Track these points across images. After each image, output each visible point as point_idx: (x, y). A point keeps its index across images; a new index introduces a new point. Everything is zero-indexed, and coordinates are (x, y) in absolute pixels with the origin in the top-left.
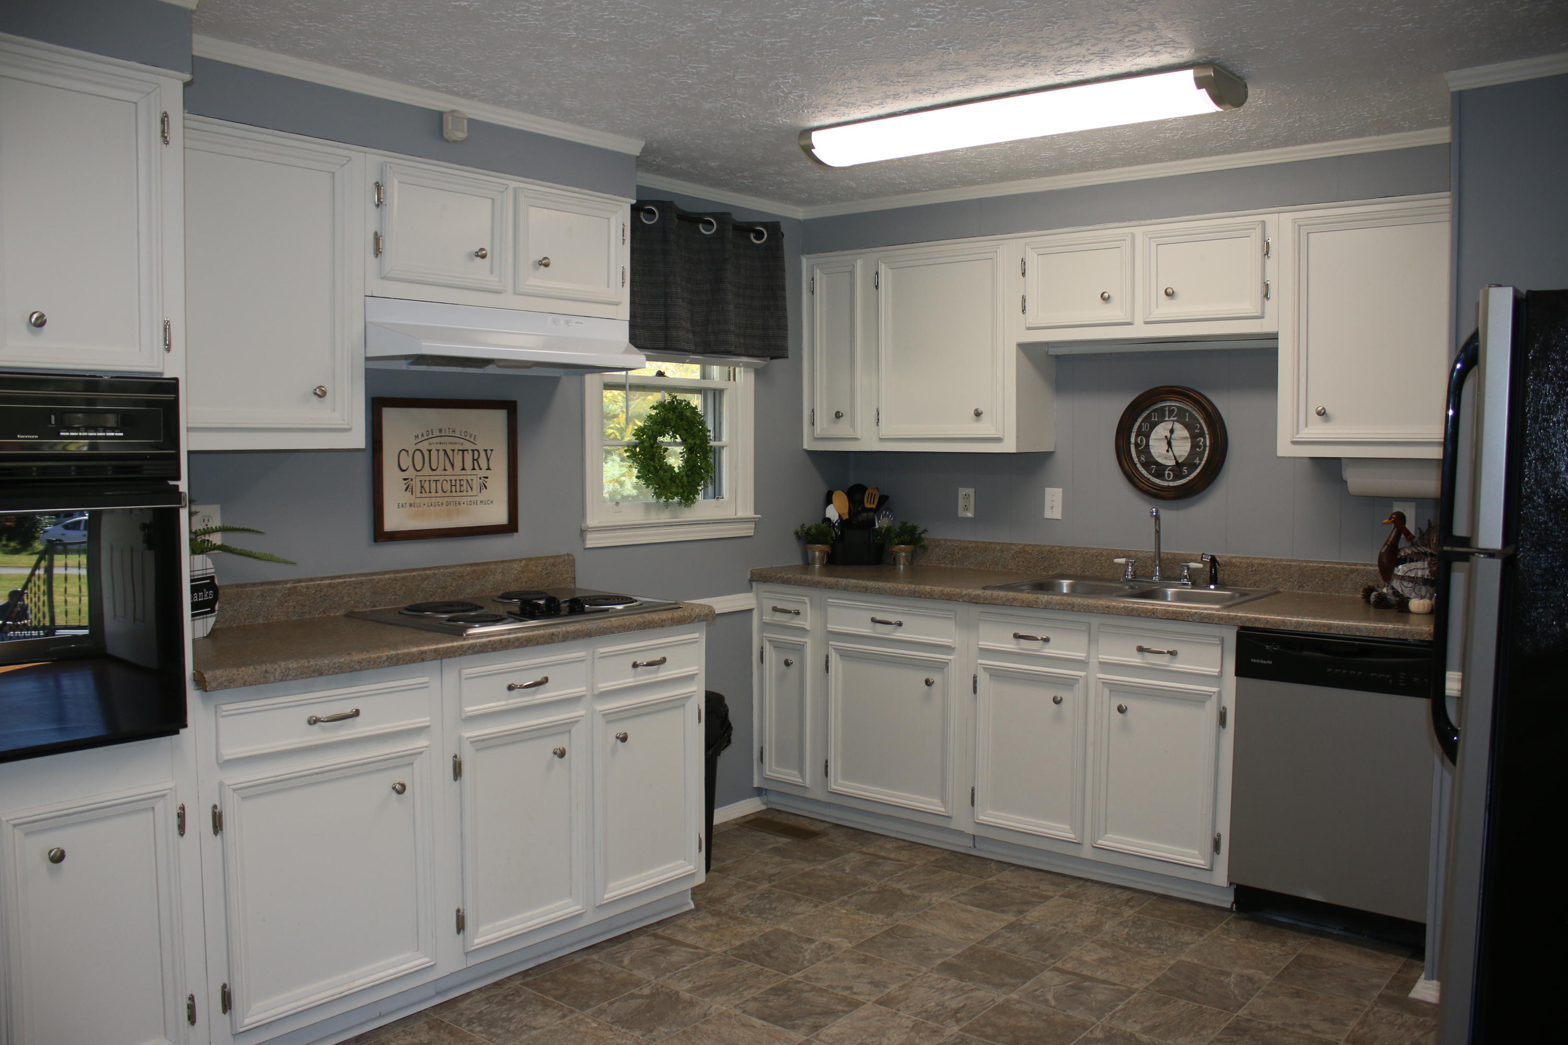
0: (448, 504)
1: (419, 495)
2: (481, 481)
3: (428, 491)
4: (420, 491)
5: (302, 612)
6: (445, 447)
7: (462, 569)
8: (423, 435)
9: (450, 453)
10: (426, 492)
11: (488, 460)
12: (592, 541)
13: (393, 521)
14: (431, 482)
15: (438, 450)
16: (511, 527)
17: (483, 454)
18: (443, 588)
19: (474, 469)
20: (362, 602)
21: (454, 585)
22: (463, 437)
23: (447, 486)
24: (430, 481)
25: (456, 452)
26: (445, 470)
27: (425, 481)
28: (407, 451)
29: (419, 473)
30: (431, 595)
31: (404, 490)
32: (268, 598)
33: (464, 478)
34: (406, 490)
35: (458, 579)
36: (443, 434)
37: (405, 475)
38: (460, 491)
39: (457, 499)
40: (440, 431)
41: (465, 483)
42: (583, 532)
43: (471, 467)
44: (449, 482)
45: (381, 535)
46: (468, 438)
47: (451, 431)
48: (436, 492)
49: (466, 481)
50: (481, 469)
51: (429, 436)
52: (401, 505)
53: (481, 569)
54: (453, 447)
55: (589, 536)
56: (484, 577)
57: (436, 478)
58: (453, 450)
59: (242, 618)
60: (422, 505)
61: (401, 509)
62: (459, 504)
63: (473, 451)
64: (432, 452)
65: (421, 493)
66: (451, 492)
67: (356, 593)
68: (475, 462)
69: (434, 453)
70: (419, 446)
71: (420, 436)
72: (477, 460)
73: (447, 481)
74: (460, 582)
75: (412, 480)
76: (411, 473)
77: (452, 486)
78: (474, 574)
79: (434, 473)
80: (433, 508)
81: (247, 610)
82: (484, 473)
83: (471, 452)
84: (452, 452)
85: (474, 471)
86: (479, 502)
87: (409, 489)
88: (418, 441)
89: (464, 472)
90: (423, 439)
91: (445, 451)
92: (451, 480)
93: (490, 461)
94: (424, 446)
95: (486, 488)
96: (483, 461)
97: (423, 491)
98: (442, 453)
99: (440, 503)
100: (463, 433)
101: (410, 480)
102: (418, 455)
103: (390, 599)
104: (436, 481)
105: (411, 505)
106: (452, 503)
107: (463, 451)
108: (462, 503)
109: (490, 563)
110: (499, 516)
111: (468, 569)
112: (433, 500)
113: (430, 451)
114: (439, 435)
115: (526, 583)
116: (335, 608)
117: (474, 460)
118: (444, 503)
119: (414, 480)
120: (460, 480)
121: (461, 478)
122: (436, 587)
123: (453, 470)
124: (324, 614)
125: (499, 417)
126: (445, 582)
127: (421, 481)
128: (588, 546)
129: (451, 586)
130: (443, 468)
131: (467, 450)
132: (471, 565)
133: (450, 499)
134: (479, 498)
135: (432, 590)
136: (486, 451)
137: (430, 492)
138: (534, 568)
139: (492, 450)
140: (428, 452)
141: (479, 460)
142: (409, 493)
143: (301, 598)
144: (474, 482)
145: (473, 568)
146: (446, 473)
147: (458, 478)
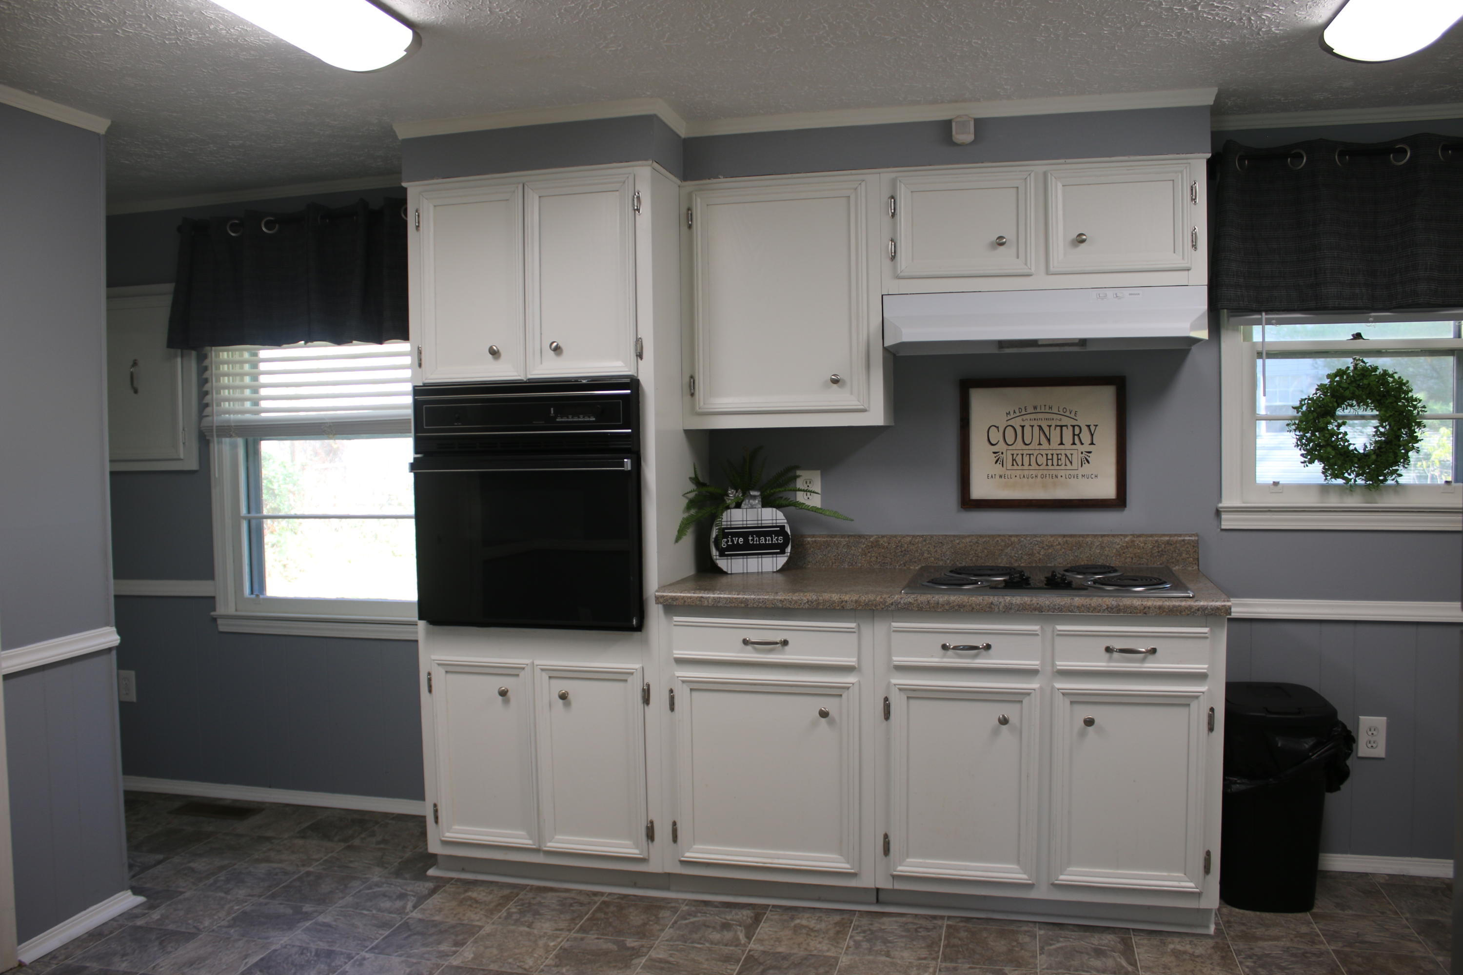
0: (1043, 476)
1: (1010, 467)
2: (1083, 455)
3: (1020, 463)
4: (1011, 464)
5: (884, 563)
6: (1040, 423)
7: (1052, 539)
8: (1014, 412)
9: (1046, 430)
10: (1018, 465)
11: (1092, 435)
12: (1229, 521)
13: (980, 489)
14: (1024, 456)
15: (1032, 426)
16: (1120, 502)
17: (1085, 430)
18: (1029, 555)
19: (1074, 444)
20: (942, 560)
21: (1042, 553)
22: (1062, 413)
23: (1042, 460)
24: (1022, 455)
25: (1053, 428)
26: (1040, 444)
27: (1017, 454)
28: (998, 427)
29: (1010, 447)
30: (1016, 560)
31: (995, 462)
32: (853, 548)
33: (1063, 452)
34: (996, 462)
35: (1046, 548)
36: (1038, 410)
37: (995, 449)
38: (1058, 465)
39: (1054, 473)
40: (1035, 408)
41: (1063, 457)
42: (1218, 513)
43: (1071, 442)
44: (1045, 456)
45: (968, 503)
46: (1068, 414)
47: (1047, 407)
48: (1030, 465)
49: (1064, 456)
50: (1082, 444)
51: (1022, 412)
52: (990, 476)
53: (1076, 541)
54: (1049, 423)
55: (1224, 516)
56: (1079, 548)
57: (1030, 452)
58: (1050, 426)
59: (830, 562)
60: (1013, 476)
61: (991, 480)
62: (1056, 477)
63: (1073, 426)
64: (1025, 428)
65: (1013, 465)
66: (1047, 465)
67: (936, 551)
68: (1076, 437)
69: (1027, 430)
70: (1010, 423)
71: (1012, 413)
72: (1078, 435)
73: (1042, 455)
74: (1050, 551)
75: (1002, 453)
76: (1002, 446)
77: (1047, 459)
78: (1066, 545)
79: (1027, 447)
80: (1025, 480)
81: (834, 556)
82: (1087, 447)
83: (1071, 428)
84: (1048, 428)
85: (1075, 446)
86: (1080, 476)
87: (999, 462)
88: (1009, 417)
89: (1062, 447)
90: (1015, 415)
91: (1040, 427)
92: (1047, 455)
93: (1094, 437)
94: (1017, 423)
95: (1088, 462)
96: (1085, 436)
97: (1015, 463)
98: (1036, 429)
99: (1034, 476)
100: (1061, 410)
101: (1000, 453)
102: (1010, 431)
103: (971, 560)
104: (1030, 455)
105: (1001, 476)
106: (1048, 475)
107: (1061, 427)
108: (1059, 477)
109: (1088, 535)
110: (1107, 489)
111: (1060, 539)
112: (1026, 473)
113: (1023, 427)
114: (1034, 411)
115: (1132, 558)
116: (915, 562)
117: (1074, 435)
118: (1039, 476)
119: (1004, 453)
120: (1058, 455)
121: (1059, 452)
122: (1022, 553)
123: (1050, 444)
124: (905, 566)
125: (1107, 394)
126: (1032, 549)
127: (1013, 455)
128: (1223, 527)
129: (1039, 554)
130: (1038, 443)
131: (1066, 426)
132: (1064, 536)
133: (1045, 472)
134: (1081, 471)
135: (1017, 555)
136: (1089, 426)
137: (1023, 465)
138: (1142, 545)
139: (1096, 426)
140: (1021, 428)
141: (1080, 435)
142: (999, 465)
143: (883, 550)
144: (1075, 457)
145: (1065, 539)
146: (1041, 447)
147: (1055, 452)
